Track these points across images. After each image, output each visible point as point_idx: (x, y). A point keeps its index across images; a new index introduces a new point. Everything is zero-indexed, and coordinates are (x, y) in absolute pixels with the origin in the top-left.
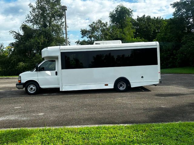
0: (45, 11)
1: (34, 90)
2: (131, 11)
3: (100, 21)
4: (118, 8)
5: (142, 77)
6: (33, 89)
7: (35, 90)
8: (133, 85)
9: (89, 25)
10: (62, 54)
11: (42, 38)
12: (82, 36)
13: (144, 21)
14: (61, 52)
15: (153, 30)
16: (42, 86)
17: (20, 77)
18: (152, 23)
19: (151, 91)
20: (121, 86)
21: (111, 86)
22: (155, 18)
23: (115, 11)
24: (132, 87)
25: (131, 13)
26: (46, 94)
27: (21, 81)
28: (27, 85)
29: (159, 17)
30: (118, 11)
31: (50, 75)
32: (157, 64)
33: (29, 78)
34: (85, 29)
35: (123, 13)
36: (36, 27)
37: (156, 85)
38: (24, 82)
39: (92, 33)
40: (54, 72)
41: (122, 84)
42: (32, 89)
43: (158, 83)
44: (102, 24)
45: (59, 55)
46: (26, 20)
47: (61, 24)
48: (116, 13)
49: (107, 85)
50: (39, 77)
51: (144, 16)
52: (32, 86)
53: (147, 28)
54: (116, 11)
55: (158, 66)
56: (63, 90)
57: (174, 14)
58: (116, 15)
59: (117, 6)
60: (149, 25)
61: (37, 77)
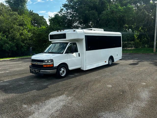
5: (117, 55)
14: (85, 36)
32: (121, 46)
38: (57, 66)
61: (67, 60)
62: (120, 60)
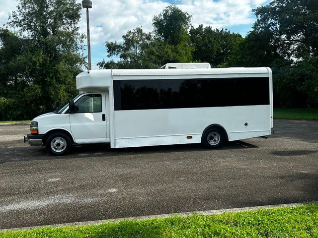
0: (44, 7)
1: (62, 148)
2: (189, 17)
3: (139, 31)
4: (167, 11)
5: (246, 124)
6: (61, 145)
7: (64, 147)
8: (232, 138)
9: (124, 37)
10: (116, 83)
11: (41, 54)
12: (108, 54)
13: (201, 34)
14: (114, 81)
15: (216, 50)
16: (78, 140)
17: (36, 124)
18: (215, 39)
19: (258, 147)
20: (211, 138)
21: (197, 139)
22: (217, 30)
23: (162, 15)
24: (229, 140)
25: (188, 20)
26: (85, 155)
27: (37, 130)
28: (49, 138)
29: (224, 30)
30: (168, 16)
31: (93, 120)
32: (268, 103)
33: (55, 125)
34: (114, 42)
35: (177, 19)
36: (27, 34)
37: (267, 138)
38: (45, 133)
39: (126, 50)
40: (100, 115)
41: (213, 136)
42: (58, 145)
43: (269, 133)
44: (142, 34)
45: (110, 85)
46: (10, 21)
47: (74, 31)
48: (165, 18)
49: (190, 137)
50: (72, 124)
51: (201, 26)
52: (58, 141)
53: (206, 45)
54: (165, 15)
55: (271, 106)
56: (117, 147)
57: (256, 26)
58: (164, 23)
59: (167, 7)
60: (210, 42)
61: (69, 125)
62: (263, 137)
